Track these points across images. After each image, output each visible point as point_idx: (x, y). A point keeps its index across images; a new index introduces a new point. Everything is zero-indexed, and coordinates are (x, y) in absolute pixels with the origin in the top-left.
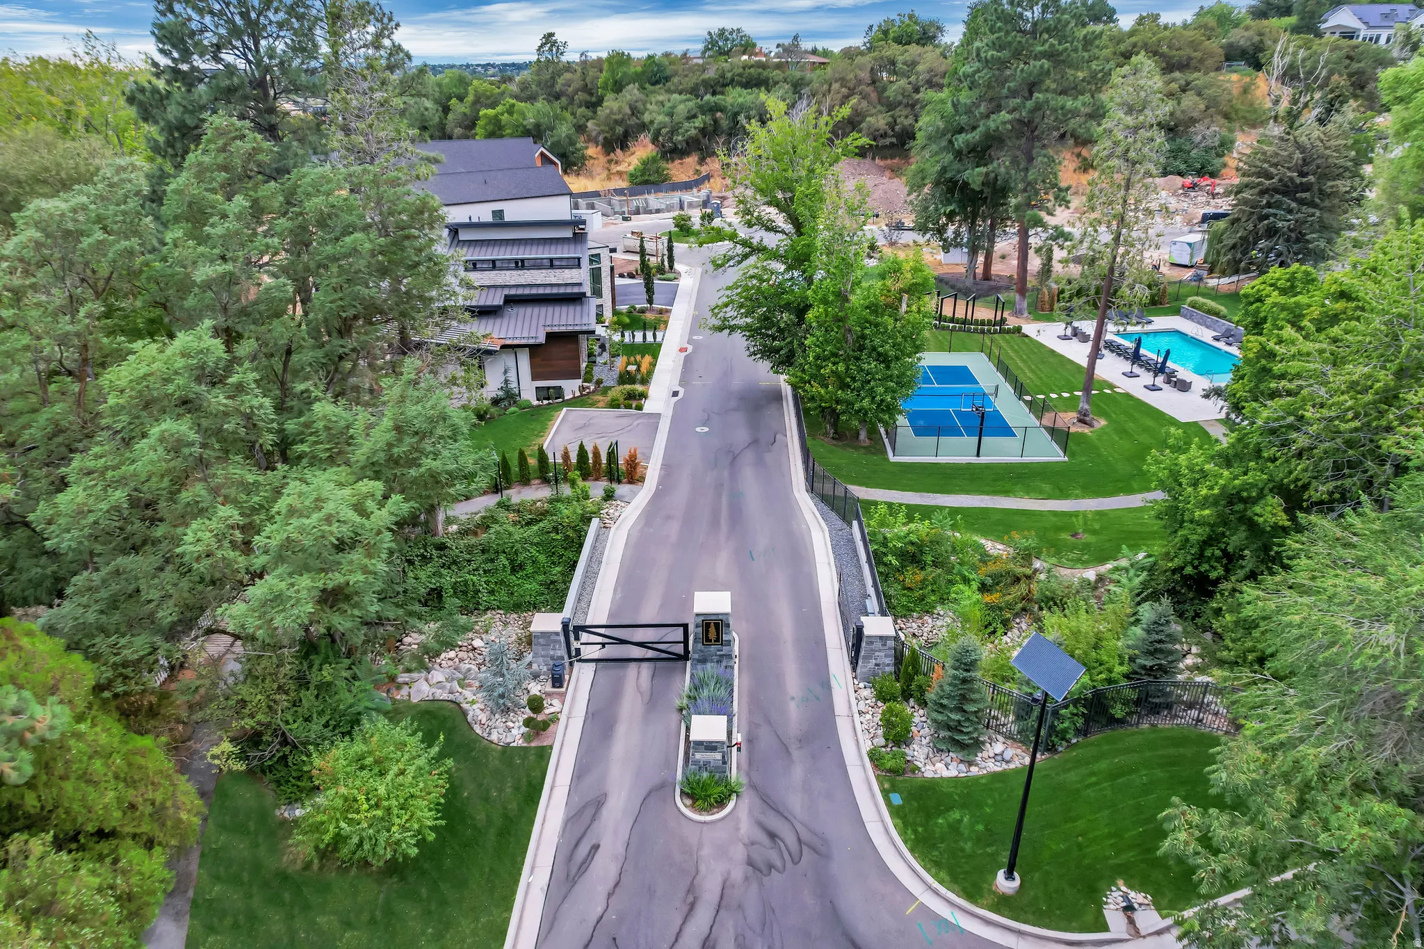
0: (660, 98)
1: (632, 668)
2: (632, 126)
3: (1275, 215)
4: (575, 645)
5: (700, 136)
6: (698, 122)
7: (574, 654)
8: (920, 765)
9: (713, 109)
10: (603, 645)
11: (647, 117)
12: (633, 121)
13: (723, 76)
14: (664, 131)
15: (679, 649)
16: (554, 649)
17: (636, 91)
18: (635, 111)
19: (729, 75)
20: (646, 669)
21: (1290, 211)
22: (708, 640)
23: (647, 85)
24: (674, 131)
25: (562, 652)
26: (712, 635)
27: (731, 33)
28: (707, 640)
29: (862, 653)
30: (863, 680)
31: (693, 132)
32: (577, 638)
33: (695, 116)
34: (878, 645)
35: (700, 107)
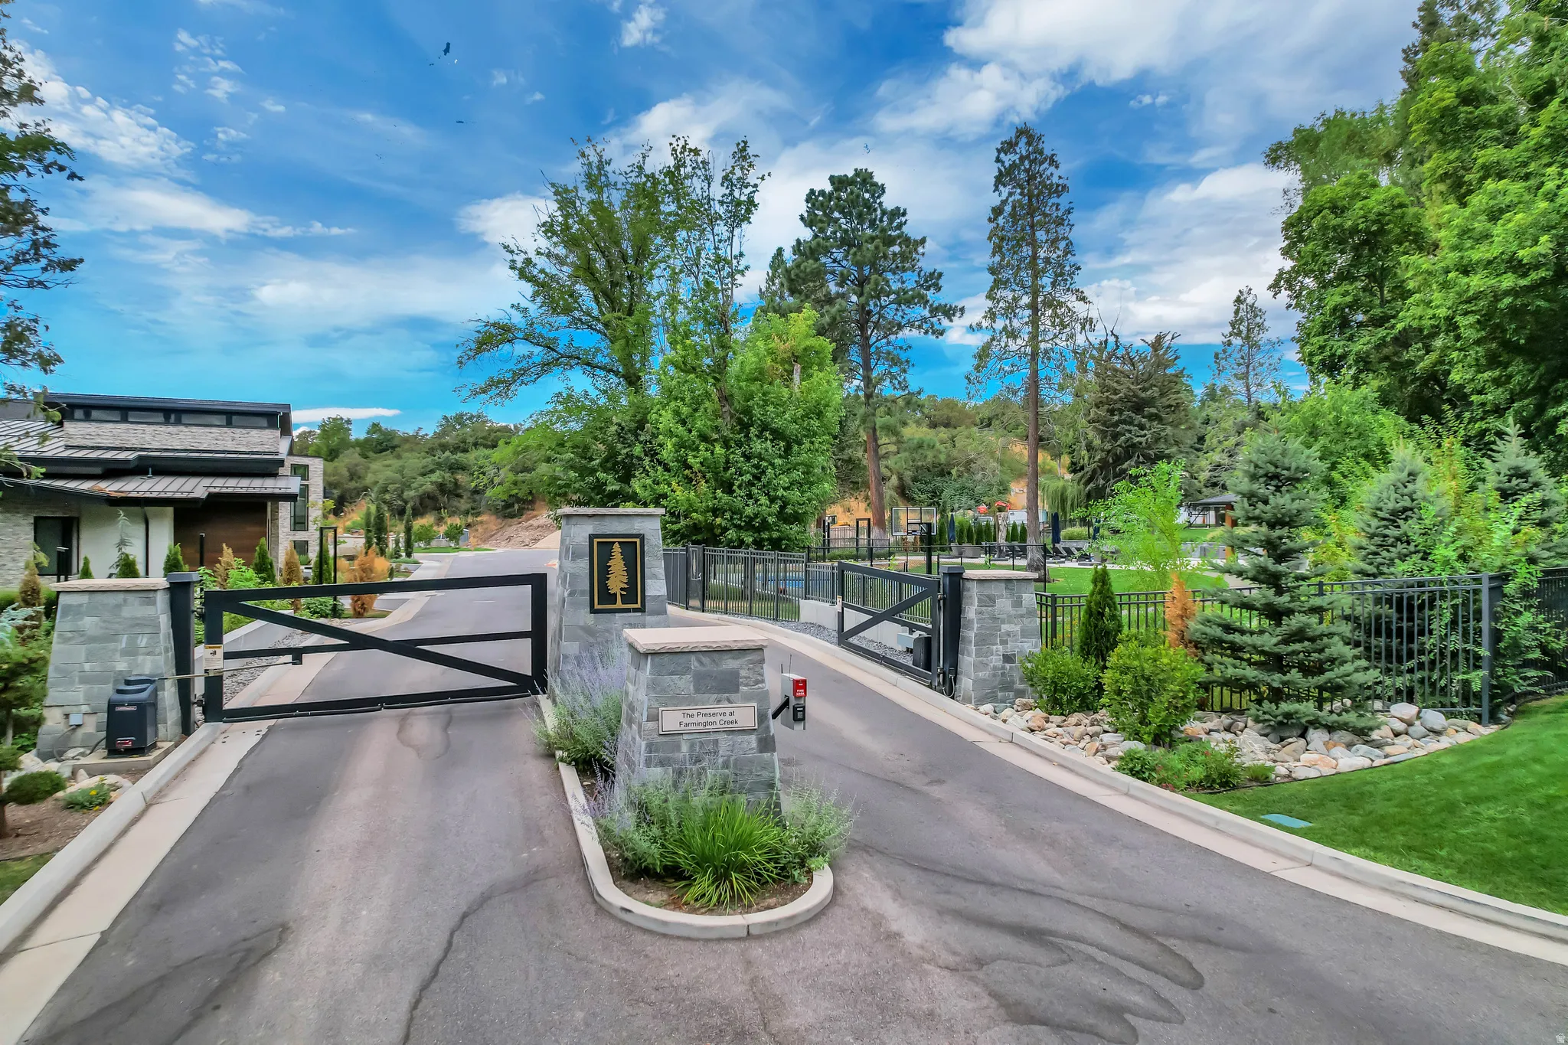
0: (388, 462)
1: (383, 726)
2: (349, 490)
3: (1130, 432)
4: (204, 657)
5: (437, 493)
6: (436, 477)
7: (199, 689)
8: (1269, 764)
9: (455, 468)
10: (297, 655)
11: (369, 479)
12: (353, 485)
13: (464, 442)
14: (391, 487)
15: (518, 657)
16: (131, 651)
17: (357, 455)
18: (353, 475)
19: (471, 440)
20: (423, 723)
21: (1142, 427)
22: (607, 597)
23: (371, 454)
24: (407, 486)
25: (157, 661)
26: (617, 582)
27: (471, 418)
28: (602, 599)
29: (970, 634)
30: (981, 701)
31: (429, 487)
32: (214, 637)
33: (432, 471)
34: (1004, 604)
35: (439, 465)
